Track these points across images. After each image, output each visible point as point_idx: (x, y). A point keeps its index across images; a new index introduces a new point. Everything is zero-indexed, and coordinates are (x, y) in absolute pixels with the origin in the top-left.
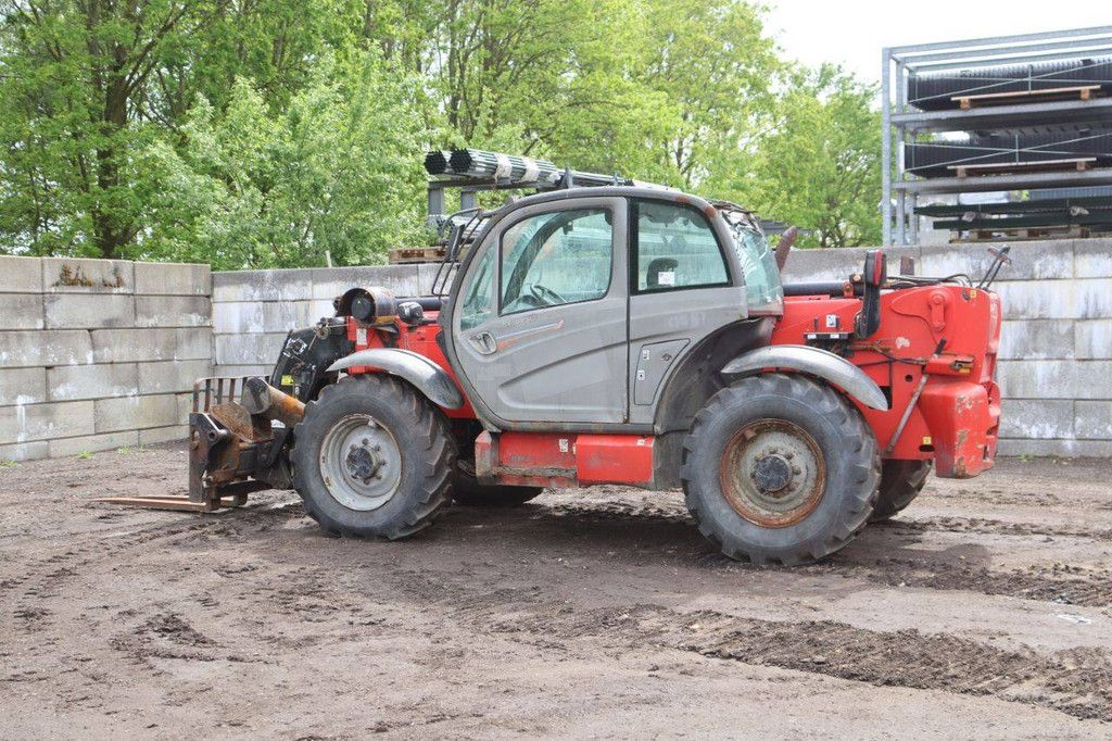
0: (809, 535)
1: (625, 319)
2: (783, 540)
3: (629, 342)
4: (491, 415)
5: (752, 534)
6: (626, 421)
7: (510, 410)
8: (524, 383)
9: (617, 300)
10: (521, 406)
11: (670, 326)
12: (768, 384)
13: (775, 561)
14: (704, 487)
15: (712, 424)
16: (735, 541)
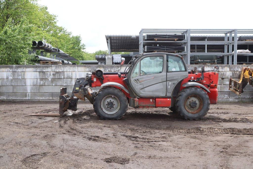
0: (201, 115)
1: (166, 77)
2: (196, 116)
3: (167, 81)
4: (138, 95)
5: (190, 115)
6: (166, 95)
7: (142, 94)
8: (146, 89)
9: (164, 73)
10: (145, 93)
11: (175, 78)
12: (193, 89)
13: (194, 119)
14: (182, 107)
15: (184, 96)
16: (187, 116)
